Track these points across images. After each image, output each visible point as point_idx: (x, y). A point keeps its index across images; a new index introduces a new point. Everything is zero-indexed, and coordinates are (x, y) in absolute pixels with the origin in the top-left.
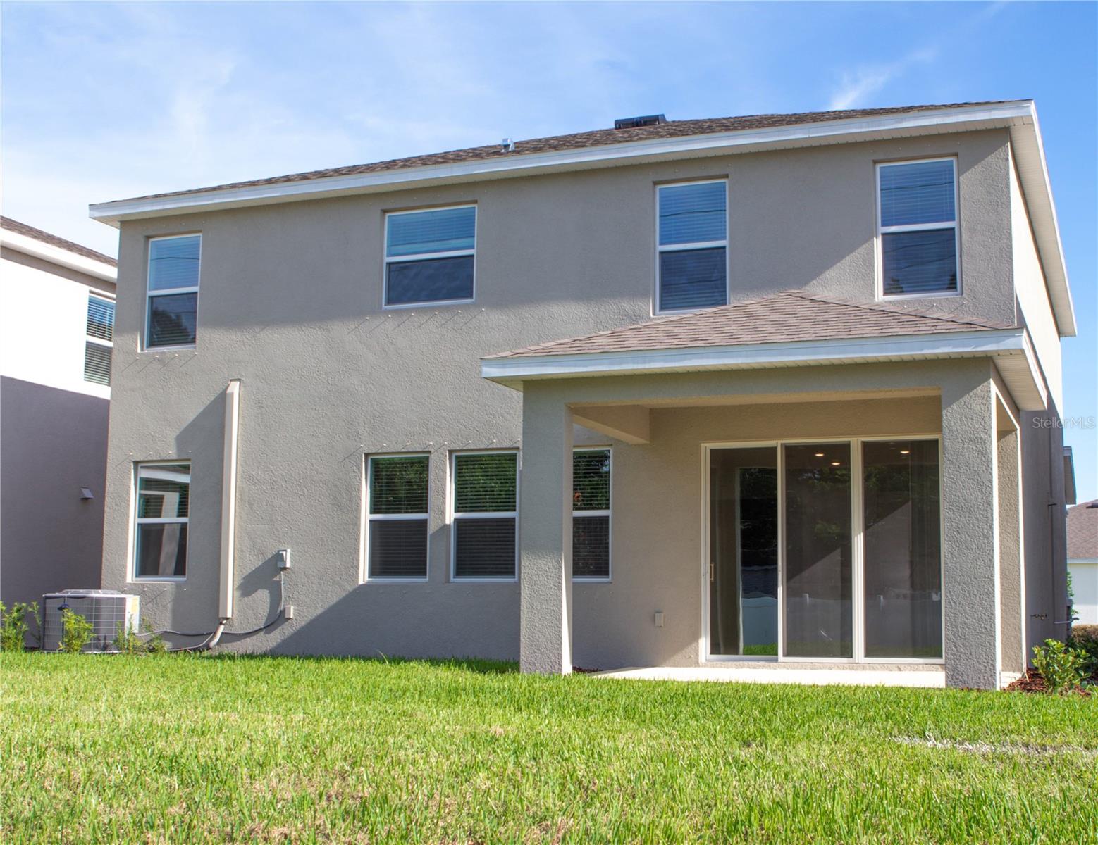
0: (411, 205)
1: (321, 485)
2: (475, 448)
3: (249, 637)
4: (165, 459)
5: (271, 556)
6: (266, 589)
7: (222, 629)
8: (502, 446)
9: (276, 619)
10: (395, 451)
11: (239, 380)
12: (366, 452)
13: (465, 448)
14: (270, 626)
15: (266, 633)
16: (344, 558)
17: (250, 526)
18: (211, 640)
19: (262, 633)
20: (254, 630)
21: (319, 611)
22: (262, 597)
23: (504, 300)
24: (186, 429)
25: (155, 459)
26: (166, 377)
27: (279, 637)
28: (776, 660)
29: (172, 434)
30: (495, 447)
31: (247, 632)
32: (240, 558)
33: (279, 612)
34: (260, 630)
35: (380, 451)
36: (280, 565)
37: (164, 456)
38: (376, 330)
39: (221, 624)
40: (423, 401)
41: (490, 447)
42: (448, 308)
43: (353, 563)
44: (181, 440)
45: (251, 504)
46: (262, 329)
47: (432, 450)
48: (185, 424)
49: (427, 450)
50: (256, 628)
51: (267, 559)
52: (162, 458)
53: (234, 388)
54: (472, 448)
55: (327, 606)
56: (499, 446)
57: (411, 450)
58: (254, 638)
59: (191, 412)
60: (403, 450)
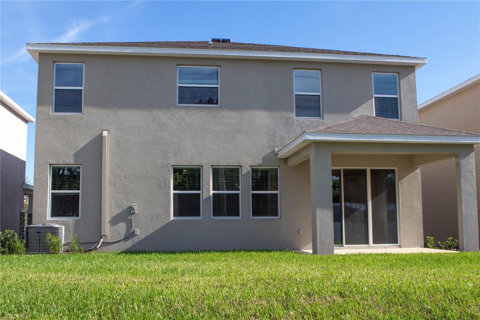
0: (191, 64)
1: (151, 178)
2: (223, 165)
3: (116, 243)
4: (68, 163)
5: (126, 208)
6: (124, 222)
7: (102, 240)
8: (234, 165)
9: (130, 235)
10: (186, 165)
11: (108, 130)
12: (173, 165)
13: (218, 165)
14: (126, 239)
15: (124, 242)
16: (163, 209)
17: (115, 195)
18: (97, 245)
19: (122, 242)
20: (118, 240)
21: (151, 232)
22: (122, 226)
23: (234, 107)
24: (79, 151)
25: (62, 163)
26: (67, 126)
27: (131, 243)
28: (343, 246)
29: (71, 153)
30: (231, 165)
31: (115, 241)
32: (110, 209)
33: (131, 232)
34: (122, 240)
35: (179, 165)
36: (132, 212)
37: (67, 162)
38: (176, 114)
39: (102, 238)
40: (199, 145)
41: (229, 165)
42: (209, 108)
43: (167, 211)
44: (76, 156)
45: (115, 185)
46: (119, 109)
47: (204, 165)
48: (78, 149)
49: (201, 165)
50: (119, 239)
51: (124, 209)
52: (66, 163)
53: (105, 133)
54: (221, 165)
55: (155, 230)
56: (233, 165)
57: (193, 165)
58: (119, 244)
59: (82, 143)
60: (190, 165)
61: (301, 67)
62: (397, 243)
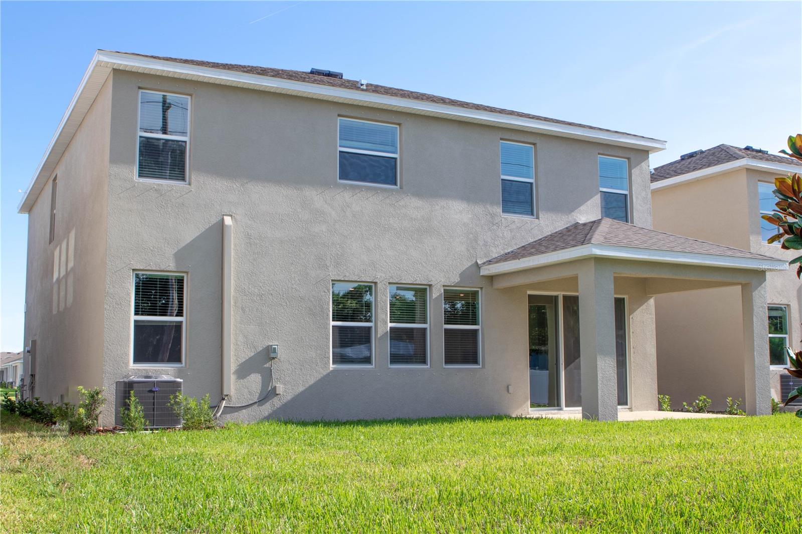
0: (359, 116)
1: (300, 299)
2: (405, 282)
3: (245, 409)
4: (165, 270)
5: (261, 349)
6: (258, 373)
7: (224, 404)
8: (421, 283)
9: (268, 394)
10: (353, 280)
11: (231, 216)
12: (333, 279)
13: (399, 282)
14: (262, 400)
15: (258, 406)
16: (318, 352)
17: (243, 326)
18: (217, 412)
19: (256, 405)
20: (249, 404)
21: (301, 389)
22: (255, 381)
23: (420, 193)
24: (184, 248)
25: (154, 269)
26: (163, 204)
27: (270, 408)
28: (561, 409)
29: (170, 252)
30: (417, 283)
31: (244, 405)
32: (236, 350)
33: (270, 388)
34: (255, 403)
35: (342, 279)
36: (272, 355)
37: (163, 268)
38: (337, 196)
39: (224, 399)
40: (371, 248)
41: (415, 283)
42: (385, 190)
43: (325, 355)
44: (179, 256)
45: (243, 309)
46: (249, 182)
47: (379, 282)
48: (183, 245)
49: (375, 281)
50: (251, 402)
51: (258, 351)
52: (162, 269)
53: (228, 221)
54: (404, 282)
55: (307, 385)
56: (420, 283)
57: (363, 280)
58: (250, 409)
59: (189, 233)
60: (358, 280)
61: (511, 138)
62: (627, 405)
